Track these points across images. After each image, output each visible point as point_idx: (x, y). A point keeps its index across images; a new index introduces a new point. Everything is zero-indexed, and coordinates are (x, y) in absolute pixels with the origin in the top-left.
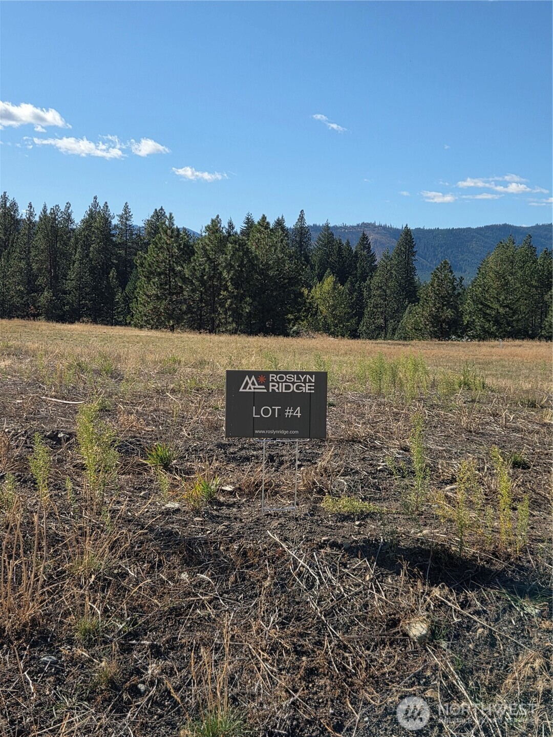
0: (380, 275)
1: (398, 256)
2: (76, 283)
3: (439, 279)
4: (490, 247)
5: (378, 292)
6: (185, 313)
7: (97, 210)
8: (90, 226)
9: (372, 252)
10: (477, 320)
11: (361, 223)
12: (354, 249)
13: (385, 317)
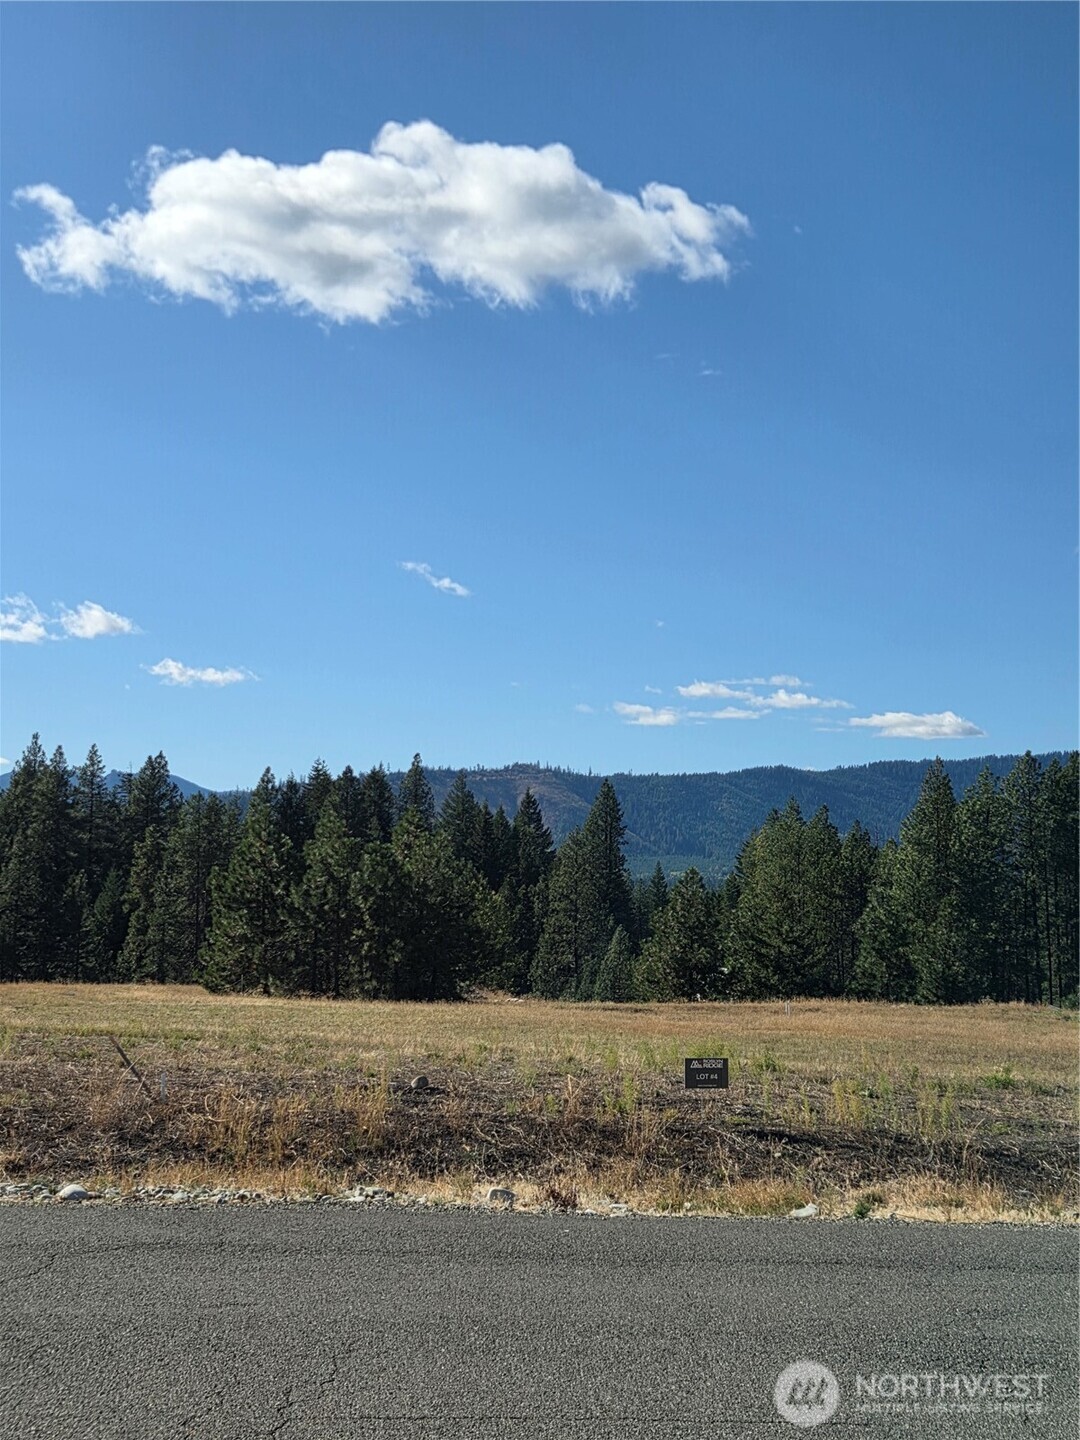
0: (566, 872)
1: (593, 837)
2: (10, 898)
3: (683, 898)
4: (755, 809)
5: (562, 905)
6: (294, 964)
7: (39, 759)
8: (29, 789)
9: (545, 828)
10: (747, 965)
11: (511, 764)
12: (511, 823)
13: (576, 950)
